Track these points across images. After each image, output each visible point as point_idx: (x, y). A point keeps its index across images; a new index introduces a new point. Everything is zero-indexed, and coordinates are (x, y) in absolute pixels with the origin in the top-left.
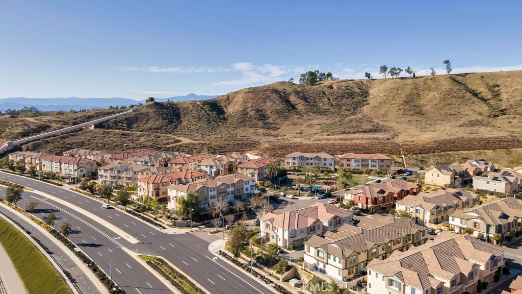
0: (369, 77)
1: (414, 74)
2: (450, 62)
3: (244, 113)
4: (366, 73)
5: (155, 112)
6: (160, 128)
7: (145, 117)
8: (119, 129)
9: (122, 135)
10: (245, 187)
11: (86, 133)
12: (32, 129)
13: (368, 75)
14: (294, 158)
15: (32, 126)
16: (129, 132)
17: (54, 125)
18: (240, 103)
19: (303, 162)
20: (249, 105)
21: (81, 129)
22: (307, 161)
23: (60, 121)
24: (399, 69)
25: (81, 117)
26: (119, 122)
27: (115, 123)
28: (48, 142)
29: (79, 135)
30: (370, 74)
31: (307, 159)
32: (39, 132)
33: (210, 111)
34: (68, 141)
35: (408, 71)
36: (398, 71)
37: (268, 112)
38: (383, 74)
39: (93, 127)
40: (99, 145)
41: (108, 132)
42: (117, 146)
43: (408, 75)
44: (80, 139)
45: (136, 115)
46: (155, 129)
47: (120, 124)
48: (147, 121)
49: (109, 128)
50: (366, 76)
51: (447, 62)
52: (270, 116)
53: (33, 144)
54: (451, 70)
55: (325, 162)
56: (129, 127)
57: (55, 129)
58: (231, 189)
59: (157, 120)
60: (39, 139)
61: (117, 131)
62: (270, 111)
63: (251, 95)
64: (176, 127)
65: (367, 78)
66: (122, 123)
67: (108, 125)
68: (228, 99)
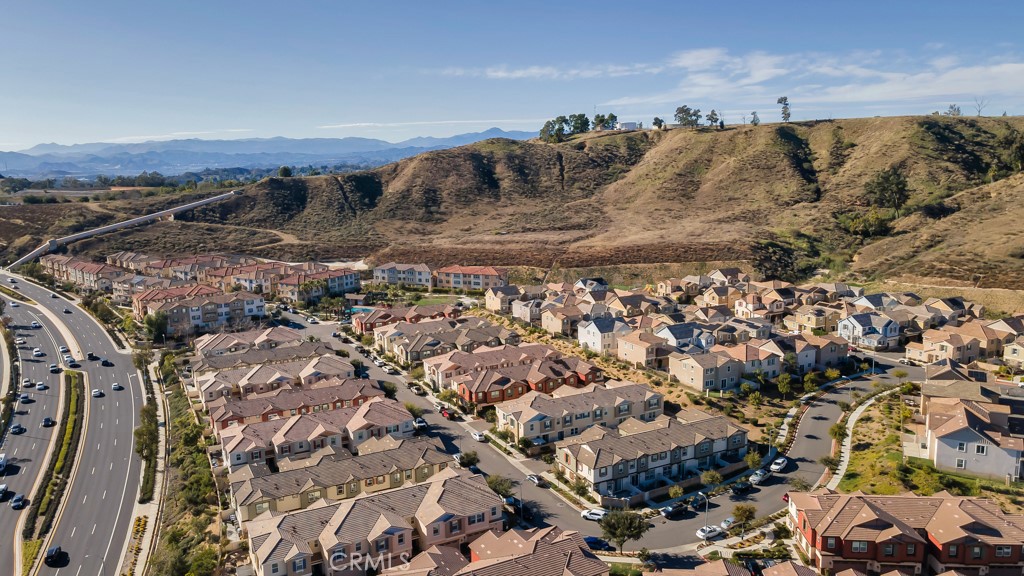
0: (660, 127)
2: (789, 101)
3: (405, 195)
4: (656, 119)
5: (267, 194)
6: (265, 220)
7: (249, 203)
8: (207, 221)
9: (207, 230)
10: (247, 308)
11: (158, 227)
12: (89, 221)
13: (659, 122)
14: (383, 271)
15: (90, 217)
16: (220, 225)
17: (121, 215)
18: (406, 178)
19: (393, 275)
20: (419, 181)
21: (153, 221)
22: (399, 276)
23: (130, 209)
25: (160, 203)
26: (211, 210)
27: (204, 211)
28: (102, 240)
29: (147, 230)
30: (662, 121)
31: (399, 272)
32: (98, 226)
33: (352, 191)
34: (129, 239)
37: (444, 194)
39: (171, 219)
40: (168, 245)
41: (189, 226)
42: (190, 246)
44: (146, 235)
45: (238, 199)
46: (257, 221)
47: (211, 213)
48: (252, 208)
49: (192, 219)
50: (654, 124)
51: (783, 101)
52: (445, 199)
53: (82, 243)
54: (790, 115)
55: (420, 277)
56: (223, 219)
57: (119, 221)
58: (224, 310)
59: (266, 207)
60: (91, 236)
61: (202, 224)
62: (447, 192)
63: (428, 164)
64: (291, 217)
66: (214, 212)
67: (193, 215)
68: (395, 170)
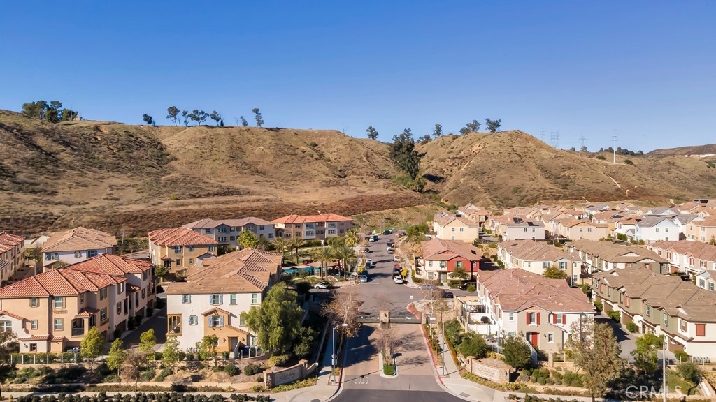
0: (150, 122)
1: (222, 122)
2: (261, 111)
13: (148, 119)
19: (224, 235)
22: (233, 234)
24: (203, 113)
30: (151, 118)
31: (232, 229)
35: (215, 117)
36: (201, 116)
38: (173, 118)
43: (214, 123)
50: (145, 120)
51: (256, 111)
54: (262, 122)
55: (262, 232)
65: (146, 123)
